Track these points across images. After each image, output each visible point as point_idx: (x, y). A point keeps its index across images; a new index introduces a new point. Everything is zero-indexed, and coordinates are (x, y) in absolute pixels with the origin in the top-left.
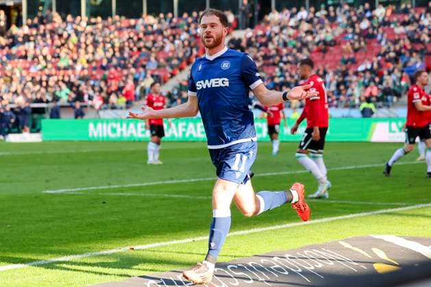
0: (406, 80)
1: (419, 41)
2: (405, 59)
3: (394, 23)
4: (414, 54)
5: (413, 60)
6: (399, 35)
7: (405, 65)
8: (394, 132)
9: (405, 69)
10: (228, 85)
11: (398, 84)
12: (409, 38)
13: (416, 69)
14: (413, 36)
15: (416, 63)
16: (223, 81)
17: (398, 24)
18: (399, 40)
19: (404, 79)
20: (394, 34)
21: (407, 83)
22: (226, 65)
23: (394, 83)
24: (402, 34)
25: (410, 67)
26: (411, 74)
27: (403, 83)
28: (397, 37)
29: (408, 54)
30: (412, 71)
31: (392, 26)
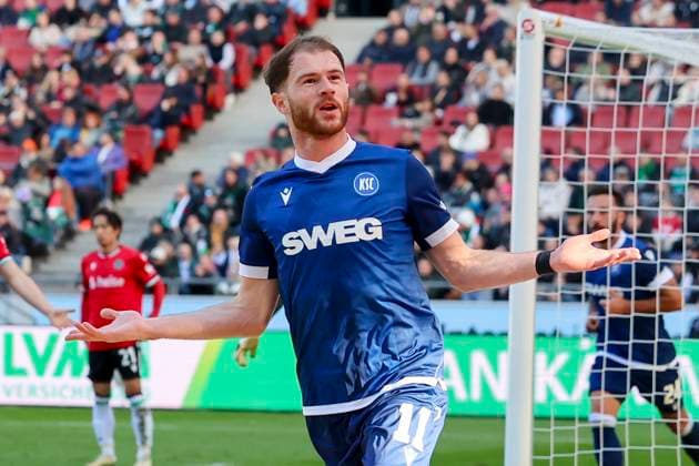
0: (63, 203)
1: (107, 75)
2: (61, 134)
3: (27, 13)
4: (91, 120)
5: (87, 138)
6: (43, 55)
7: (60, 155)
8: (22, 372)
9: (62, 167)
10: (380, 237)
11: (37, 214)
12: (75, 64)
13: (96, 168)
14: (90, 57)
15: (98, 145)
16: (367, 227)
17: (43, 18)
18: (45, 69)
19: (57, 198)
20: (29, 50)
21: (66, 213)
22: (366, 184)
23: (25, 210)
24: (56, 51)
25: (75, 160)
26: (81, 182)
27: (54, 212)
28: (37, 61)
29: (69, 117)
30: (83, 174)
31: (23, 24)
